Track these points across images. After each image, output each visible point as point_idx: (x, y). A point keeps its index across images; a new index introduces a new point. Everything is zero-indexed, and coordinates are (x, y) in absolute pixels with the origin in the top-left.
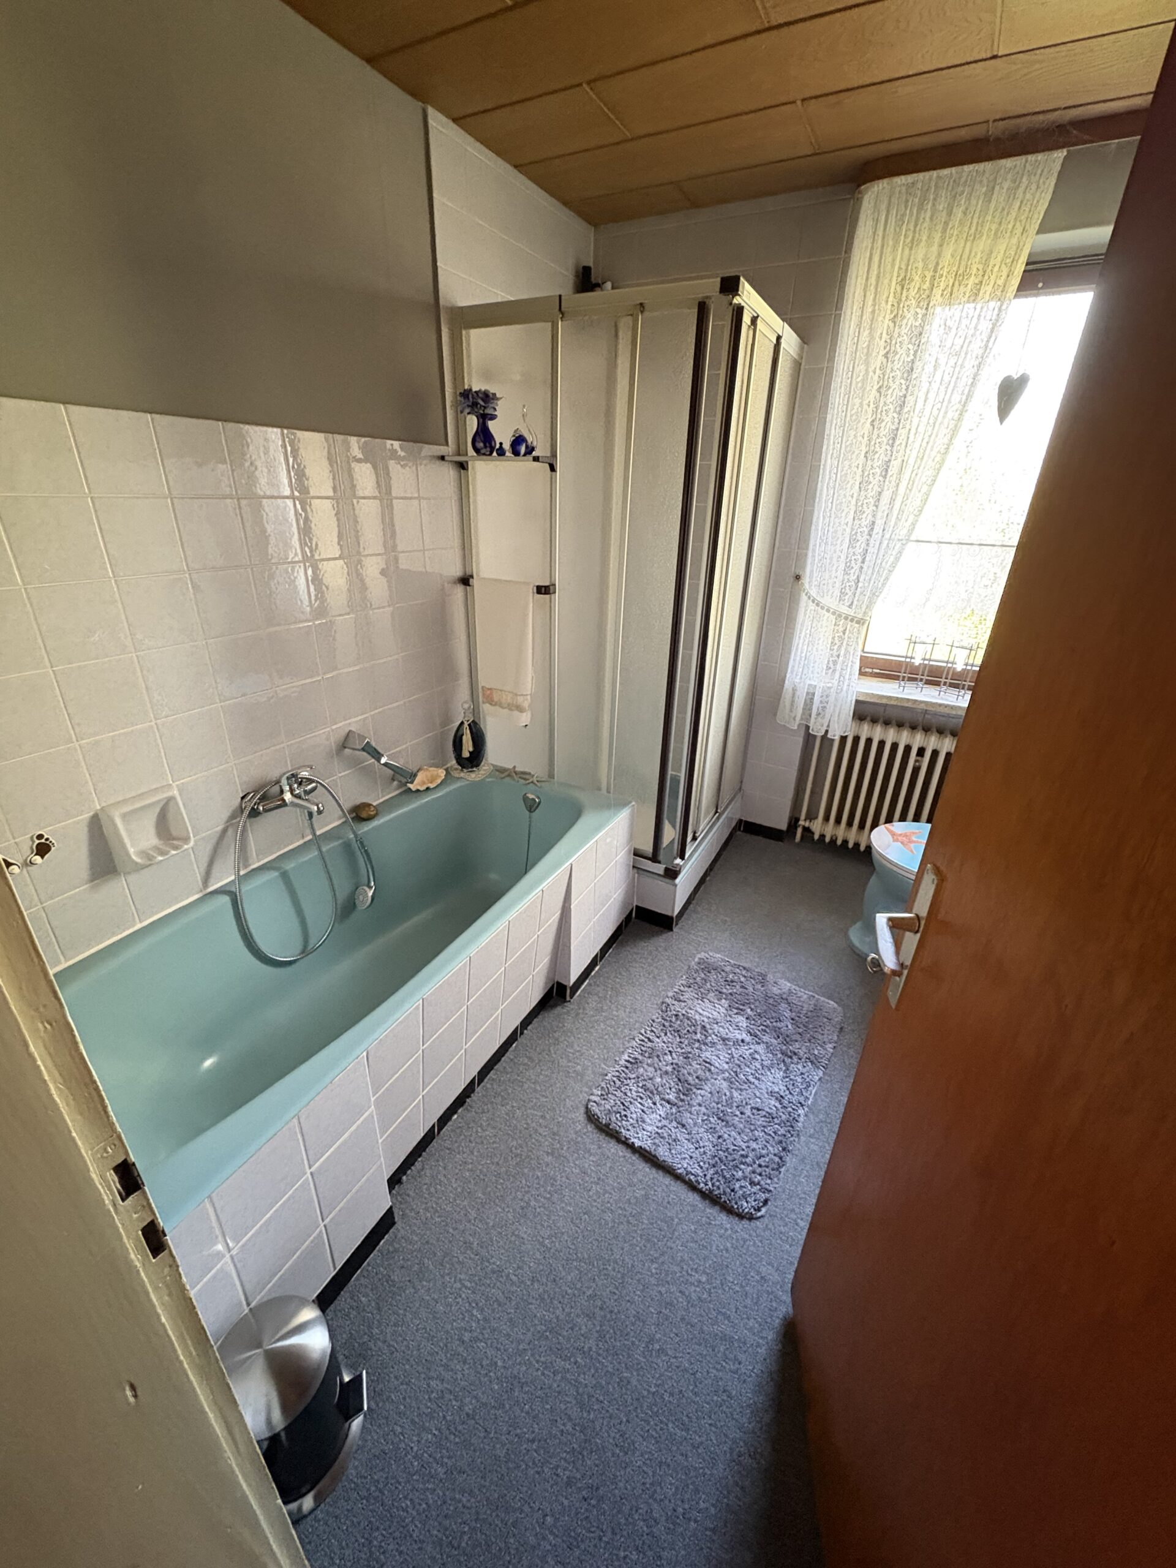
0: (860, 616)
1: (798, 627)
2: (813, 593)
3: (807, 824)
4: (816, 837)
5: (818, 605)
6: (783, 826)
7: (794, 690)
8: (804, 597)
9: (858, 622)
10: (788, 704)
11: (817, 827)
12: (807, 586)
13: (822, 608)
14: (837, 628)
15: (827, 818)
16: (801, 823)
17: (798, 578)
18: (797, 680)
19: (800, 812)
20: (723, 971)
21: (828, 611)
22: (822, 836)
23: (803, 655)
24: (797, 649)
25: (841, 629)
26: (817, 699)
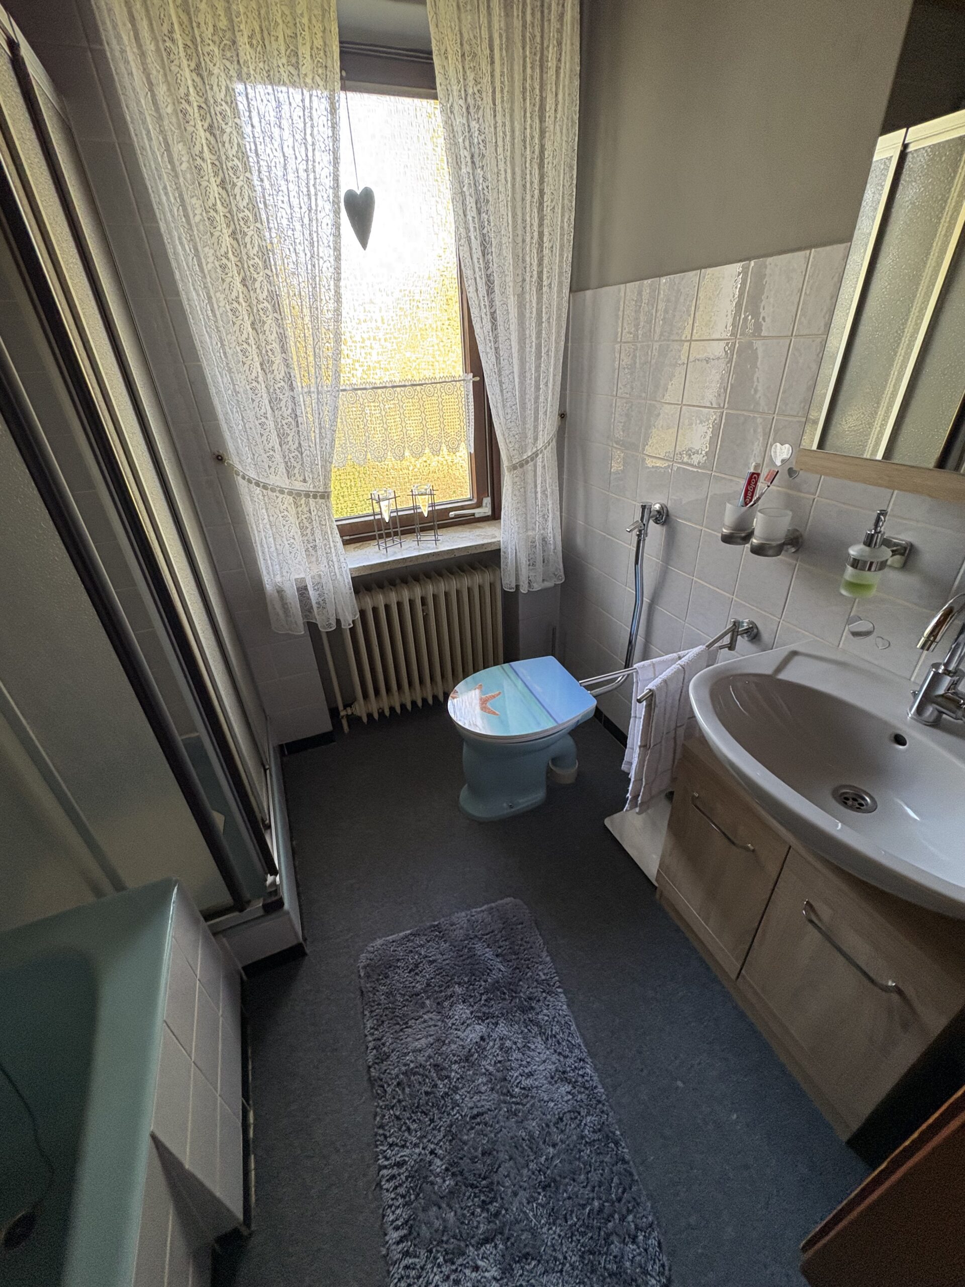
0: (321, 489)
1: (251, 519)
2: (252, 474)
3: (349, 711)
4: (365, 720)
5: (265, 487)
6: (326, 726)
7: (280, 592)
8: (241, 483)
9: (322, 497)
10: (278, 606)
11: (360, 709)
12: (239, 467)
13: (273, 490)
14: (300, 509)
15: (366, 696)
16: (343, 713)
17: (220, 459)
18: (278, 579)
19: (336, 701)
20: (398, 960)
21: (282, 492)
22: (370, 716)
23: (273, 549)
24: (262, 546)
25: (305, 510)
26: (312, 593)
